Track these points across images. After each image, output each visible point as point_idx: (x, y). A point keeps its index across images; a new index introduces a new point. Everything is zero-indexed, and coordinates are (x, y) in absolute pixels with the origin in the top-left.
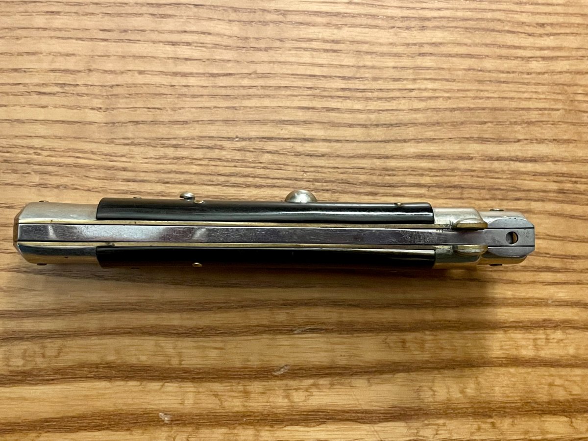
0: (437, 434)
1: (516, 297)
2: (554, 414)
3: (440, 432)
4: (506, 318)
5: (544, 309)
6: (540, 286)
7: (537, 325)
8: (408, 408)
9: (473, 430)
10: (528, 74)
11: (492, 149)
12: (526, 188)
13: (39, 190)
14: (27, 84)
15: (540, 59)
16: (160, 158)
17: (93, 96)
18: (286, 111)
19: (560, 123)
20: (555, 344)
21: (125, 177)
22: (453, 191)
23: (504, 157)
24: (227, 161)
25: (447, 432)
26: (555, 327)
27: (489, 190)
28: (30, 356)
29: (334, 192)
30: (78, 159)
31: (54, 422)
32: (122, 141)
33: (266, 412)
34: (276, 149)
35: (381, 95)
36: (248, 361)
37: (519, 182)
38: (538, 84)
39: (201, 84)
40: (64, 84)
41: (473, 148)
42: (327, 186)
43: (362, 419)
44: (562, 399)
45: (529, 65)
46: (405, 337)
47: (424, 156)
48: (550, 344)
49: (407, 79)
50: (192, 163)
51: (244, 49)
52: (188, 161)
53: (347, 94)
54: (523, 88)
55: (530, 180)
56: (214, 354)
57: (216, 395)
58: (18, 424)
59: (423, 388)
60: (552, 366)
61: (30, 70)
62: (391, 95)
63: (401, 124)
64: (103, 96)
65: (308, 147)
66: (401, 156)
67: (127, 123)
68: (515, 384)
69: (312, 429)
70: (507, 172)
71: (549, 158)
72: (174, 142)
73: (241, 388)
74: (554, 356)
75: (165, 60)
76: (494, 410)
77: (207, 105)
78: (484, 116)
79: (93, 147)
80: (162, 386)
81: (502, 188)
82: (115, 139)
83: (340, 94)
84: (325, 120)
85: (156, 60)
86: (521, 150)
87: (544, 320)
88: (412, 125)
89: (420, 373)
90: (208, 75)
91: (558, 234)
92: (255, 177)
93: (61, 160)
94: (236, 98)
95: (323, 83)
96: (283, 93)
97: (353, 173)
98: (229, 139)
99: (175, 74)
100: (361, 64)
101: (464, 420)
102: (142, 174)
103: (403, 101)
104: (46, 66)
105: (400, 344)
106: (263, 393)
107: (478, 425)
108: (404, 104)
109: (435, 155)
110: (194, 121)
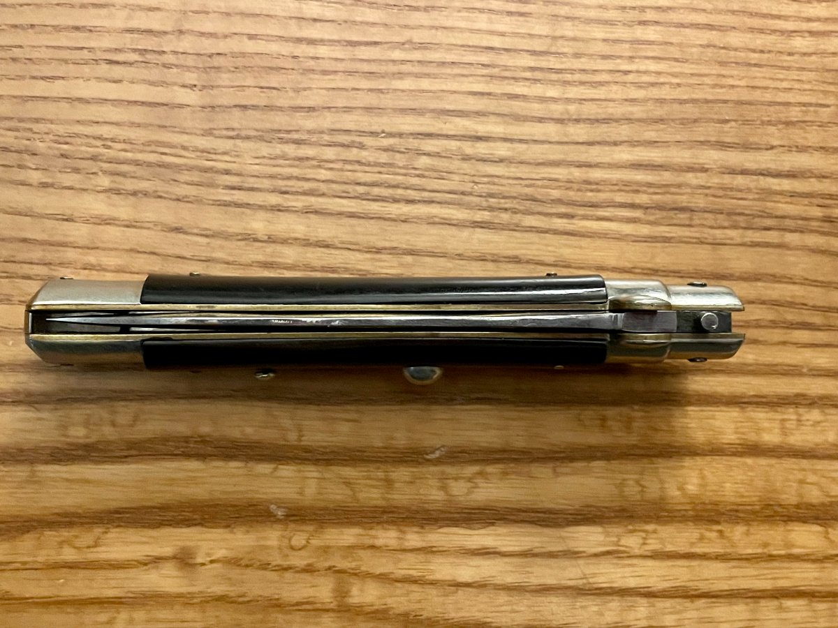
0: (644, 544)
1: (759, 362)
2: (804, 522)
3: (649, 541)
4: (744, 391)
5: (796, 380)
6: (792, 348)
7: (787, 402)
8: (606, 508)
9: (694, 541)
10: (790, 54)
11: (735, 158)
12: (779, 213)
13: (109, 197)
14: (93, 48)
15: (806, 35)
16: (275, 158)
17: (185, 69)
18: (453, 97)
19: (830, 125)
20: (809, 428)
21: (229, 184)
22: (678, 215)
23: (752, 171)
24: (369, 165)
25: (657, 541)
26: (810, 404)
27: (729, 214)
28: (95, 424)
29: (515, 213)
30: (164, 157)
31: (128, 513)
32: (225, 133)
33: (414, 508)
34: (436, 150)
35: (584, 77)
36: (392, 438)
37: (769, 204)
38: (803, 69)
39: (334, 56)
40: (145, 50)
41: (711, 157)
42: (506, 203)
43: (543, 521)
44: (815, 501)
45: (790, 41)
46: (604, 413)
47: (640, 165)
48: (804, 428)
49: (620, 57)
50: (319, 167)
51: (396, 8)
52: (315, 163)
53: (538, 75)
54: (782, 74)
55: (786, 203)
56: (345, 428)
57: (348, 483)
58: (79, 516)
59: (628, 482)
60: (804, 457)
61: (98, 29)
62: (598, 78)
63: (611, 119)
64: (198, 68)
65: (482, 149)
66: (609, 164)
67: (230, 107)
68: (752, 480)
69: (477, 532)
70: (755, 191)
71: (812, 173)
72: (295, 136)
73: (381, 474)
74: (806, 444)
75: (286, 21)
76: (724, 514)
77: (341, 85)
78: (727, 112)
79: (183, 139)
80: (275, 469)
81: (746, 212)
82: (215, 129)
83: (528, 74)
84: (505, 110)
85: (273, 21)
86: (775, 160)
87: (797, 395)
88: (627, 122)
89: (624, 462)
90: (345, 44)
91: (821, 279)
92: (406, 188)
93: (140, 156)
94: (383, 77)
95: (505, 59)
96: (448, 71)
97: (543, 187)
98: (373, 134)
99: (299, 40)
100: (558, 34)
101: (681, 525)
102: (252, 180)
103: (615, 88)
104: (120, 24)
105: (599, 422)
106: (411, 482)
107: (700, 533)
108: (616, 92)
109: (656, 164)
110: (324, 108)
